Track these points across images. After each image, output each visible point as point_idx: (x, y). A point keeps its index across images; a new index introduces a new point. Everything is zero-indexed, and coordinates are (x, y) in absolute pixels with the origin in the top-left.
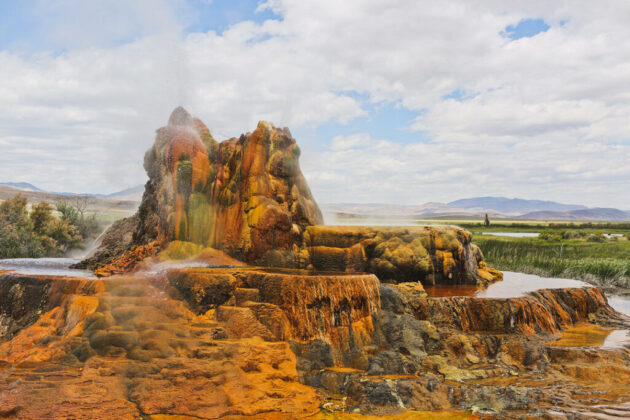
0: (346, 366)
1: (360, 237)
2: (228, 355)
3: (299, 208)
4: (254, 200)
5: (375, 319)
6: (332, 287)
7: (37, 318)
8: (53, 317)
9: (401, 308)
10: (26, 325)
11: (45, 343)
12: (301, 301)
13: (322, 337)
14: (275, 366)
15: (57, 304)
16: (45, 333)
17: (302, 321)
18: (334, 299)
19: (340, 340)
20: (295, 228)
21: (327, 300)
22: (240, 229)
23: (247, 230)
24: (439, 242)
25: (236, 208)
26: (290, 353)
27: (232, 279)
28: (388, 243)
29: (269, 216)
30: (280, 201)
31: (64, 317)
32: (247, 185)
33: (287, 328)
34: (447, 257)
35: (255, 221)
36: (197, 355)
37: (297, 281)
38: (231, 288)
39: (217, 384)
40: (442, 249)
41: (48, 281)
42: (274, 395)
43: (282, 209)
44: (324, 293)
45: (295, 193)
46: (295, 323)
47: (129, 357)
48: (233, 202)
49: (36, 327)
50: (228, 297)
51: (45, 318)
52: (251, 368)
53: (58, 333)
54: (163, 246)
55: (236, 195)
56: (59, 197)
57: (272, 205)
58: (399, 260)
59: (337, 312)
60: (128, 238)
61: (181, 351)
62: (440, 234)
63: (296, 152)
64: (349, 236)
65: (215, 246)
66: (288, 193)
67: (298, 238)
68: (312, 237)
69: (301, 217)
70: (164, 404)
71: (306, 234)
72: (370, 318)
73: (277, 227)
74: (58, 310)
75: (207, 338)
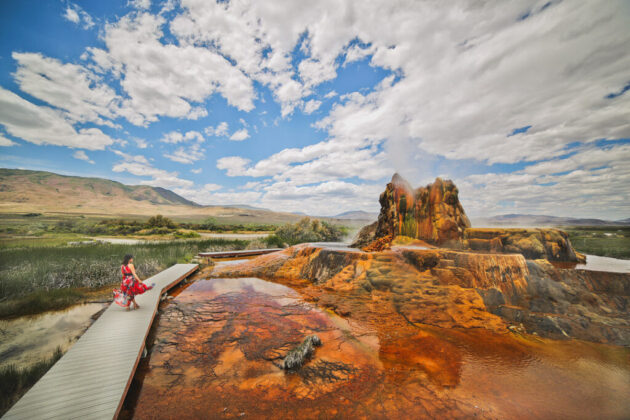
0: (513, 304)
1: (497, 234)
2: (444, 294)
3: (460, 219)
4: (438, 216)
5: (527, 279)
6: (500, 261)
7: (341, 270)
8: (349, 269)
9: (541, 274)
10: (336, 272)
11: (348, 281)
12: (481, 268)
13: (495, 287)
14: (471, 302)
15: (350, 263)
16: (346, 277)
17: (483, 278)
18: (502, 268)
19: (507, 289)
20: (460, 229)
21: (497, 268)
22: (432, 230)
23: (435, 231)
24: (548, 237)
25: (428, 220)
26: (477, 295)
27: (438, 255)
28: (514, 237)
29: (446, 224)
30: (451, 216)
31: (355, 269)
32: (434, 208)
33: (474, 281)
34: (554, 245)
35: (440, 226)
36: (427, 292)
37: (478, 257)
38: (437, 259)
39: (443, 309)
40: (551, 241)
41: (344, 253)
42: (478, 319)
43: (452, 219)
44: (495, 263)
45: (458, 212)
46: (478, 279)
47: (391, 291)
48: (426, 217)
49: (341, 274)
50: (436, 264)
51: (345, 270)
52: (458, 302)
53: (353, 277)
54: (393, 238)
55: (427, 214)
56: (321, 218)
57: (448, 218)
58: (523, 246)
59: (504, 274)
60: (373, 234)
61: (419, 290)
62: (548, 232)
63: (457, 192)
64: (491, 233)
65: (419, 238)
66: (455, 212)
67: (461, 234)
68: (469, 234)
69: (462, 224)
70: (418, 318)
71: (465, 232)
72: (524, 279)
73: (451, 229)
74: (352, 267)
75: (430, 284)
